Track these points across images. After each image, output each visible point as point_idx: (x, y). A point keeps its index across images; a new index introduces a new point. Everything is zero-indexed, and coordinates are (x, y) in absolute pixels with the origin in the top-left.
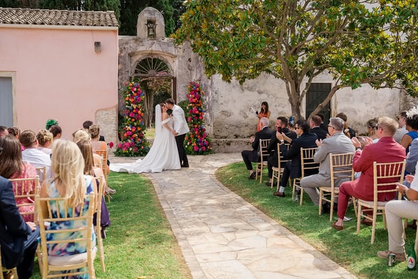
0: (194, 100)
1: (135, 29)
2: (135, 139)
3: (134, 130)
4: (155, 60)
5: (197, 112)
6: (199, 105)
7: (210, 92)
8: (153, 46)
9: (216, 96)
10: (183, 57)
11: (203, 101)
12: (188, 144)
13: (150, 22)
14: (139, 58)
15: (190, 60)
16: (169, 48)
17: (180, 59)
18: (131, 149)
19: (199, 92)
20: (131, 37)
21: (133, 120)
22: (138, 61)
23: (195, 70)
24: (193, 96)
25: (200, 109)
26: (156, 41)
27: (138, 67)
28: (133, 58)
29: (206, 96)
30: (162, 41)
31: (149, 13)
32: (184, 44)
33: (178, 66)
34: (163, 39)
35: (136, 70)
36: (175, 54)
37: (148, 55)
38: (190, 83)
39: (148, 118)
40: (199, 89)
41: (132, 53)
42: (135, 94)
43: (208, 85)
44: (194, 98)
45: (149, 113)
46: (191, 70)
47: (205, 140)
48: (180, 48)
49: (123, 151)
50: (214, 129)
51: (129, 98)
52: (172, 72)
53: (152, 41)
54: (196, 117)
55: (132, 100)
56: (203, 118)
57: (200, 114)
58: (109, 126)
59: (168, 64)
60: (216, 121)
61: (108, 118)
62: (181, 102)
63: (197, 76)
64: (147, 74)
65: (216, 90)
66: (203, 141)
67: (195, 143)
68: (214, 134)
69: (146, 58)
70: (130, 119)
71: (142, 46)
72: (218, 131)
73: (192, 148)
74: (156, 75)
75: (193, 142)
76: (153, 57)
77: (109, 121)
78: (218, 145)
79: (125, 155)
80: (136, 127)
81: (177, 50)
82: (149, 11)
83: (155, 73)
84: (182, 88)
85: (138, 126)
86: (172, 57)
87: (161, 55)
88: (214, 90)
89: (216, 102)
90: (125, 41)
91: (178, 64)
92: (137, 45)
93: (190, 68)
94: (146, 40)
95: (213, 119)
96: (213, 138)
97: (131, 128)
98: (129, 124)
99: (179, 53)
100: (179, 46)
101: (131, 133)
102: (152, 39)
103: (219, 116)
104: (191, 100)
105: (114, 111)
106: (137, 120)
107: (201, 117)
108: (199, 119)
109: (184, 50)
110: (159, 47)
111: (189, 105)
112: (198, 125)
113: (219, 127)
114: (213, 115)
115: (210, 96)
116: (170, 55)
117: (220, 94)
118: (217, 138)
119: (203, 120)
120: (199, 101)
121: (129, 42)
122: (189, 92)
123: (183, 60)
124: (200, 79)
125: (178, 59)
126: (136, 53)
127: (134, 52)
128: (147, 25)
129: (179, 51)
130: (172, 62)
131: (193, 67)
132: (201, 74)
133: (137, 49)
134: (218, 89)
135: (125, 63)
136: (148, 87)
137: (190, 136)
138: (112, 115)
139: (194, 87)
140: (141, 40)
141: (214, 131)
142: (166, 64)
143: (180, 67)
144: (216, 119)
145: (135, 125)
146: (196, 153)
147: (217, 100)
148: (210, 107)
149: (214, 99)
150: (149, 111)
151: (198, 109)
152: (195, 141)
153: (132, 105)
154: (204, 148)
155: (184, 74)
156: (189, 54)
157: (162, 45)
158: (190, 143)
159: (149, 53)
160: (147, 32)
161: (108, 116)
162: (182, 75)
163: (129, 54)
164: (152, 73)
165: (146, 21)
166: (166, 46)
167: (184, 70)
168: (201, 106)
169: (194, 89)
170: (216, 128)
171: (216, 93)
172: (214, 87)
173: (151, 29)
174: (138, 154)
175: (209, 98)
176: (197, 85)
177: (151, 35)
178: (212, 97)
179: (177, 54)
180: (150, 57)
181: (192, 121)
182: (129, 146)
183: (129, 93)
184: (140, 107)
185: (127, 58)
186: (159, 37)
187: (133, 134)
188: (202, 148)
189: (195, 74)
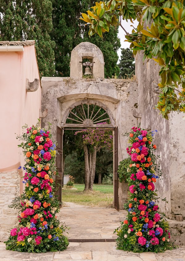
0: (139, 158)
1: (68, 70)
2: (37, 223)
3: (36, 207)
4: (91, 107)
5: (144, 178)
6: (147, 165)
7: (166, 145)
8: (89, 89)
9: (174, 151)
10: (127, 102)
11: (153, 159)
12: (129, 231)
13: (86, 59)
14: (72, 104)
15: (136, 105)
16: (110, 91)
17: (124, 104)
18: (29, 240)
19: (147, 143)
20: (61, 79)
21: (36, 190)
22: (70, 108)
23: (143, 117)
24: (137, 150)
25: (149, 173)
26: (92, 83)
27: (71, 115)
28: (64, 104)
29: (158, 151)
30: (101, 82)
31: (84, 48)
32: (129, 86)
33: (120, 114)
34: (101, 79)
35: (67, 119)
36: (117, 98)
37: (83, 101)
38: (133, 129)
39: (90, 177)
40: (148, 139)
41: (63, 98)
42: (40, 147)
43: (161, 135)
44: (140, 154)
45: (91, 172)
46: (137, 118)
47: (158, 226)
48: (123, 91)
49: (17, 242)
50: (172, 203)
51: (32, 153)
52: (113, 121)
53: (87, 82)
54: (143, 185)
55: (36, 157)
56: (154, 187)
57: (150, 180)
58: (6, 197)
59: (108, 112)
60: (175, 191)
61: (4, 184)
62: (124, 159)
63: (145, 125)
64: (82, 123)
65: (174, 141)
66: (154, 227)
67: (141, 231)
68: (172, 212)
69: (81, 104)
70: (32, 187)
71: (76, 88)
72: (179, 207)
73: (134, 240)
74: (93, 125)
75: (138, 229)
76: (90, 102)
77: (5, 188)
78: (180, 232)
79: (21, 250)
80: (40, 201)
81: (119, 93)
82: (85, 46)
83: (92, 123)
84: (126, 141)
85: (44, 200)
86: (113, 103)
87: (100, 101)
88: (172, 141)
89: (175, 161)
90: (54, 83)
91: (121, 110)
92: (68, 87)
93: (136, 115)
94: (80, 81)
95: (171, 188)
96: (171, 218)
97: (33, 202)
98: (29, 195)
99: (121, 96)
100: (122, 88)
101: (33, 211)
102: (87, 80)
103: (180, 183)
104: (134, 157)
105: (13, 174)
106: (43, 190)
107: (151, 186)
108: (148, 189)
109: (129, 93)
110: (97, 89)
111: (130, 166)
112: (146, 200)
113: (181, 201)
114: (171, 181)
115: (165, 151)
116: (111, 100)
117: (182, 148)
118: (178, 219)
119: (155, 190)
120: (148, 159)
121: (59, 84)
122: (131, 145)
123: (127, 106)
124: (149, 128)
125: (120, 105)
126: (68, 98)
127: (65, 97)
128: (83, 62)
129: (122, 95)
130: (114, 108)
131: (140, 114)
132: (151, 121)
133: (68, 93)
134: (177, 140)
135: (52, 110)
136: (84, 141)
137: (133, 219)
138: (11, 180)
139: (139, 136)
140: (74, 82)
141: (171, 207)
142: (105, 112)
143: (124, 115)
144: (175, 187)
145: (40, 197)
146: (143, 249)
147: (176, 158)
148: (165, 168)
149: (173, 156)
150: (91, 169)
151: (145, 172)
152: (140, 228)
153: (36, 164)
154: (156, 240)
155: (129, 123)
156: (135, 98)
157: (100, 88)
158: (131, 230)
159: (84, 98)
160: (82, 71)
161: (5, 181)
162: (126, 125)
163: (58, 99)
164: (88, 123)
165: (80, 58)
166: (106, 88)
167: (128, 118)
168: (150, 167)
169: (140, 139)
170: (175, 203)
171: (174, 146)
172: (172, 136)
173: (87, 69)
174: (43, 248)
175: (164, 155)
176: (145, 132)
177: (87, 75)
178: (168, 153)
179: (119, 98)
180: (86, 103)
181: (136, 192)
182: (28, 234)
183: (32, 146)
184: (48, 168)
185: (56, 103)
186: (97, 78)
187: (35, 214)
188: (153, 239)
189: (143, 122)
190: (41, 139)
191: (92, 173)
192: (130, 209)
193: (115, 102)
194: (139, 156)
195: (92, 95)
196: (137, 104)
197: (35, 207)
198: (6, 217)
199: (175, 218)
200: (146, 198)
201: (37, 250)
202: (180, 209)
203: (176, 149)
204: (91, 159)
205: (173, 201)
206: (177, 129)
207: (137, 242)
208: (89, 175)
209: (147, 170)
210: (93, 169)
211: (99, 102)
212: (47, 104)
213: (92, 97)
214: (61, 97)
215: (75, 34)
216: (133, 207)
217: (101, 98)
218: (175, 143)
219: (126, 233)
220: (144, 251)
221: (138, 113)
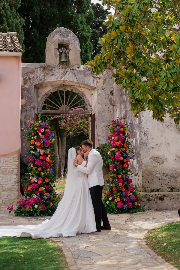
0: (117, 144)
1: (43, 54)
2: (41, 194)
4: (68, 93)
5: (121, 159)
6: (124, 149)
7: (138, 133)
8: (66, 76)
9: (145, 138)
10: (104, 89)
11: (128, 144)
12: (110, 199)
13: (62, 46)
14: (47, 90)
15: (112, 93)
16: (86, 78)
17: (100, 92)
18: (36, 206)
19: (124, 133)
20: (38, 65)
21: (40, 169)
22: (46, 94)
23: (119, 104)
24: (116, 138)
25: (125, 155)
26: (69, 70)
27: (46, 102)
28: (40, 90)
29: (133, 138)
30: (77, 69)
31: (60, 34)
32: (105, 74)
33: (97, 101)
34: (78, 66)
35: (44, 105)
36: (93, 86)
37: (59, 87)
38: (112, 122)
39: (60, 165)
40: (124, 129)
41: (39, 85)
42: (42, 136)
43: (135, 125)
44: (118, 141)
45: (60, 160)
46: (113, 105)
47: (132, 194)
48: (100, 78)
49: (26, 209)
50: (142, 179)
51: (35, 141)
52: (89, 108)
53: (64, 70)
54: (120, 164)
55: (39, 144)
56: (129, 165)
57: (125, 161)
58: (9, 177)
59: (85, 98)
60: (145, 169)
61: (7, 166)
62: (100, 145)
63: (121, 113)
64: (59, 110)
65: (145, 130)
66: (129, 195)
67: (119, 198)
68: (143, 186)
69: (57, 90)
70: (36, 168)
71: (52, 75)
72: (148, 182)
73: (114, 205)
74: (69, 111)
75: (117, 197)
76: (66, 89)
77: (8, 170)
78: (149, 200)
79: (29, 215)
80: (43, 178)
81: (96, 81)
82: (61, 33)
83: (68, 109)
84: (102, 127)
85: (46, 176)
86: (90, 90)
87: (76, 87)
88: (143, 130)
89: (145, 146)
90: (31, 70)
91: (98, 97)
92: (45, 74)
93: (112, 103)
94: (57, 68)
95: (142, 167)
96: (142, 191)
97: (37, 179)
98: (34, 174)
99: (98, 84)
100: (98, 76)
101: (37, 185)
102: (64, 67)
103: (149, 163)
104: (114, 143)
105: (15, 158)
106: (44, 169)
107: (126, 165)
108: (124, 167)
109: (105, 80)
110: (73, 76)
111: (111, 150)
112: (123, 175)
113: (150, 177)
114: (142, 162)
115: (137, 138)
116: (87, 87)
117: (151, 135)
118: (147, 191)
119: (129, 168)
120: (124, 145)
121: (36, 70)
122: (111, 134)
123: (103, 93)
124: (125, 117)
125: (97, 92)
126: (44, 84)
127: (42, 84)
128: (58, 49)
129: (98, 82)
130: (90, 95)
131: (116, 102)
132: (126, 111)
133: (45, 80)
134: (147, 129)
135: (30, 97)
136: (60, 126)
137: (113, 189)
138: (13, 163)
139: (118, 127)
140: (50, 69)
141: (142, 182)
142: (81, 98)
143: (100, 102)
144: (145, 166)
145: (42, 175)
146: (120, 211)
147: (146, 143)
148: (138, 151)
149: (143, 142)
150: (60, 156)
151: (122, 154)
152: (118, 196)
153: (38, 150)
154: (130, 204)
155: (105, 110)
156: (111, 85)
157: (77, 75)
158: (112, 198)
159: (60, 84)
160: (58, 58)
161: (8, 164)
162: (103, 112)
163: (35, 86)
164: (65, 110)
165: (56, 44)
166: (82, 75)
167: (104, 105)
168: (126, 150)
169: (118, 130)
170: (145, 179)
171: (145, 134)
172: (143, 126)
173: (63, 55)
174: (46, 213)
175: (136, 141)
176: (122, 124)
177: (63, 61)
178: (140, 140)
179: (95, 86)
180: (62, 89)
181: (115, 170)
182: (34, 203)
183: (35, 135)
184: (48, 152)
185: (33, 90)
186: (73, 65)
187: (39, 187)
188: (128, 204)
189: (119, 110)
190: (43, 130)
191: (62, 160)
192: (111, 182)
193: (91, 89)
194: (118, 142)
195: (69, 82)
196: (113, 91)
197: (40, 182)
198: (10, 194)
199: (145, 190)
200: (123, 174)
201: (42, 215)
202: (149, 183)
203: (146, 137)
204: (60, 145)
205: (144, 178)
206: (147, 120)
207: (116, 206)
208: (58, 163)
209: (124, 153)
210: (63, 156)
211: (75, 89)
212: (24, 91)
213: (69, 83)
214: (38, 84)
215: (43, 4)
216: (113, 180)
217: (78, 85)
218: (145, 131)
219: (108, 200)
220: (122, 213)
221: (114, 101)
